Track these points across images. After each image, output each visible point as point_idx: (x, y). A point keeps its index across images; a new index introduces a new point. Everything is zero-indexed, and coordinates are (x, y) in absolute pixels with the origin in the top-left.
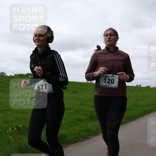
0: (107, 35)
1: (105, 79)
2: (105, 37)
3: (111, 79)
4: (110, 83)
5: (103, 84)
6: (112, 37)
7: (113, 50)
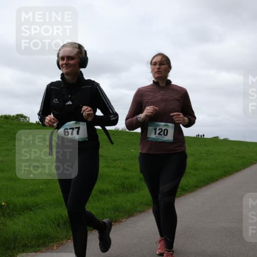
0: (155, 64)
1: (155, 129)
2: (153, 66)
3: (163, 129)
4: (161, 135)
5: (152, 136)
6: (163, 67)
7: (164, 85)
